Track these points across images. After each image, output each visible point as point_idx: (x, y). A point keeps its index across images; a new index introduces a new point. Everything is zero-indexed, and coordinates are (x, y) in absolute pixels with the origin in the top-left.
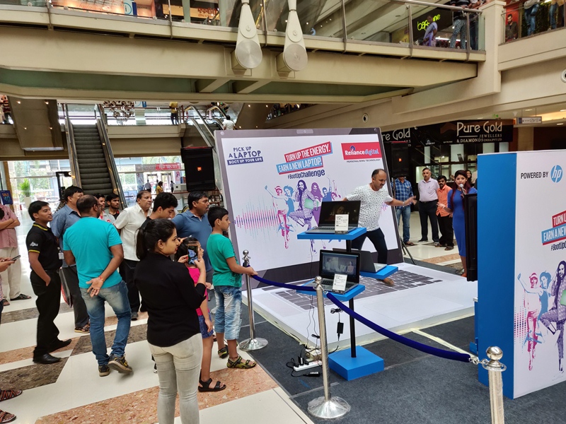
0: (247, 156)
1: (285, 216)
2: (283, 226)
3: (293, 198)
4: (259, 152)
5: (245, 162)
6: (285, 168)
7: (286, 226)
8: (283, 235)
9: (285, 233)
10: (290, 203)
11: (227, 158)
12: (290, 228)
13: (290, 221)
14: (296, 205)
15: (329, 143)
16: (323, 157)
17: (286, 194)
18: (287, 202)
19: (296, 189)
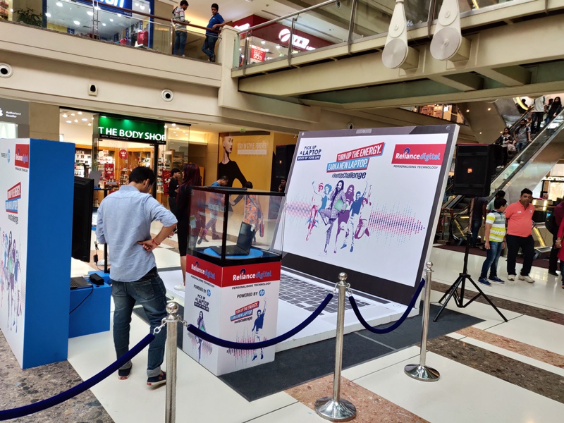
0: (311, 154)
1: (316, 212)
2: (312, 220)
3: (329, 196)
4: (320, 150)
5: (308, 159)
6: (334, 167)
7: (314, 220)
8: (309, 228)
9: (311, 227)
10: (324, 200)
11: (298, 155)
13: (319, 218)
14: (329, 203)
15: (383, 144)
16: (371, 158)
17: (325, 192)
18: (323, 200)
19: (334, 189)
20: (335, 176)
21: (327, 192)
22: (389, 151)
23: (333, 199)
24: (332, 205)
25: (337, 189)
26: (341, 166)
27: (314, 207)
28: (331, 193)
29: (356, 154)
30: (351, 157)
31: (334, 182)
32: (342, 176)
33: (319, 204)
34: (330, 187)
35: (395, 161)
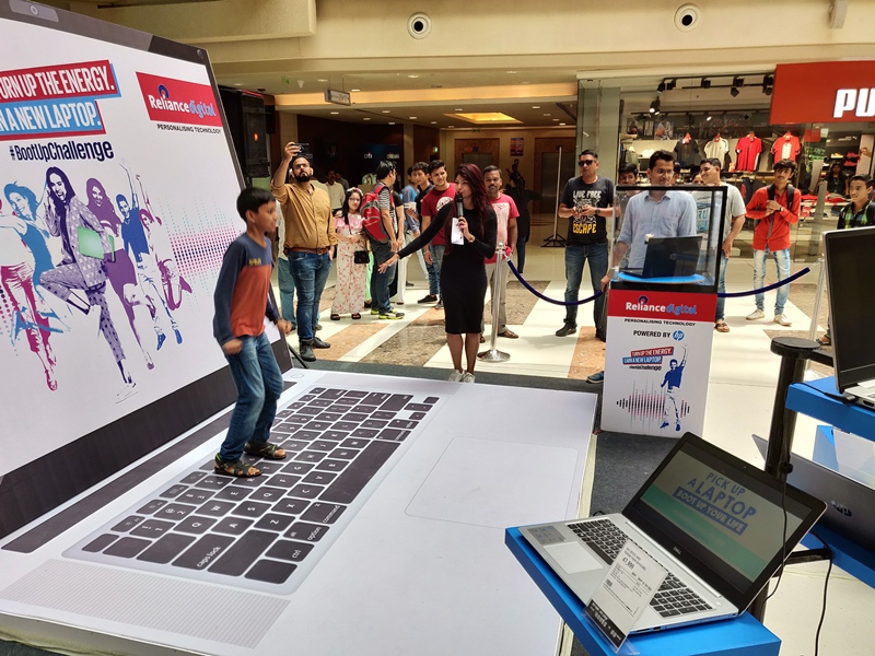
1: (27, 286)
2: (28, 317)
3: (41, 224)
7: (37, 317)
8: (34, 348)
9: (40, 340)
12: (52, 322)
13: (48, 301)
14: (54, 245)
15: (108, 66)
17: (17, 212)
18: (26, 240)
19: (41, 193)
21: (27, 211)
23: (62, 229)
24: (67, 246)
25: (52, 194)
26: (24, 118)
28: (41, 211)
30: (39, 93)
33: (26, 260)
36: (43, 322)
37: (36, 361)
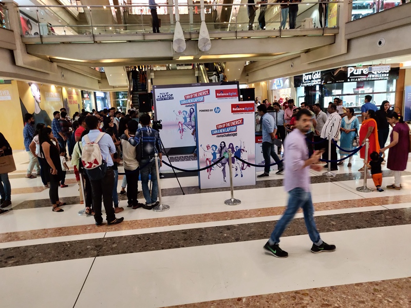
0: (166, 97)
1: (182, 125)
2: (181, 129)
3: (187, 116)
4: (172, 95)
5: (165, 99)
6: (185, 102)
8: (180, 133)
9: (182, 132)
10: (185, 118)
11: (156, 97)
13: (184, 127)
14: (188, 119)
15: (209, 90)
16: (205, 97)
17: (184, 114)
19: (189, 112)
20: (187, 106)
22: (213, 93)
23: (190, 117)
24: (190, 119)
25: (190, 112)
26: (189, 101)
27: (179, 122)
28: (188, 114)
29: (196, 95)
30: (193, 97)
31: (188, 109)
32: (191, 106)
33: (183, 121)
34: (186, 112)
35: (217, 97)
36: (183, 130)
37: (180, 135)
